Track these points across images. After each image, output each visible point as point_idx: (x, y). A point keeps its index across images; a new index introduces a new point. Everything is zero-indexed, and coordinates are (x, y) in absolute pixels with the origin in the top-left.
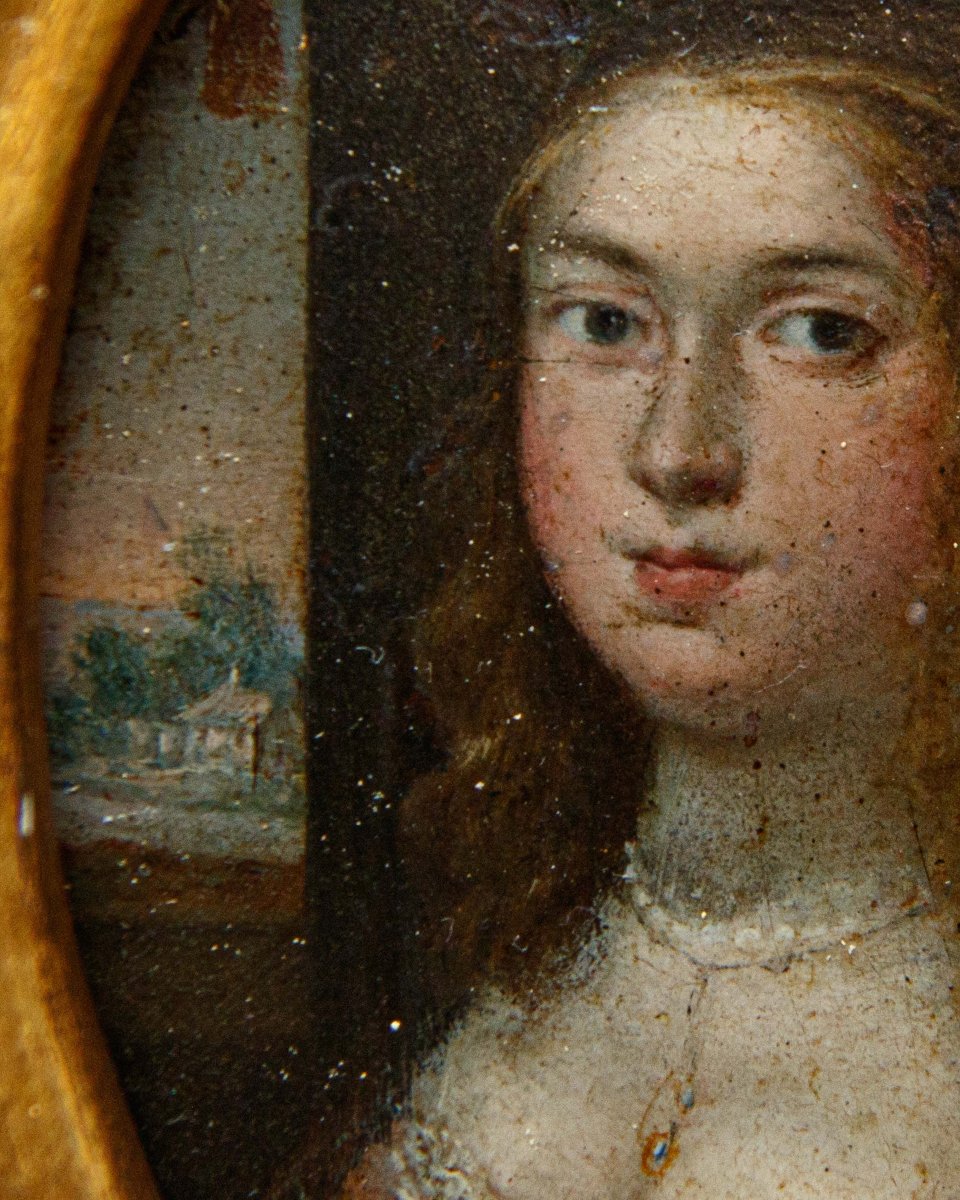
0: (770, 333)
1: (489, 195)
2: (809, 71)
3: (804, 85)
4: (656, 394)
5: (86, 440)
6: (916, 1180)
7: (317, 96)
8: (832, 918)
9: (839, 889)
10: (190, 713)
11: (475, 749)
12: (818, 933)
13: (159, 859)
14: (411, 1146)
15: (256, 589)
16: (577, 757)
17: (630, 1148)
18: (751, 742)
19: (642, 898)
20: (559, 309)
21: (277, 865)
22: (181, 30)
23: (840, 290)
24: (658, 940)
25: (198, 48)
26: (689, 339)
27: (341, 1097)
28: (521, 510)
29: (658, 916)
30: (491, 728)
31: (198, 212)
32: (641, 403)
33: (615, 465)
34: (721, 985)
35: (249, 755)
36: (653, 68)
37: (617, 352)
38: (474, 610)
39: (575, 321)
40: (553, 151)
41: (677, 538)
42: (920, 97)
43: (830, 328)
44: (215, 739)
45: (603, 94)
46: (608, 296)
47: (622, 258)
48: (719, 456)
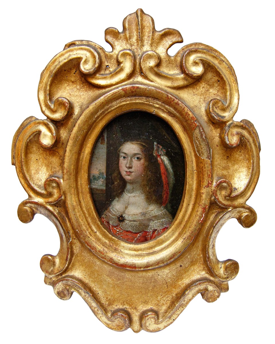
0: (134, 158)
1: (117, 149)
2: (137, 142)
3: (137, 143)
4: (127, 162)
5: (93, 164)
6: (142, 210)
7: (107, 143)
8: (137, 194)
9: (138, 192)
10: (99, 180)
11: (116, 183)
12: (136, 195)
13: (97, 189)
14: (111, 207)
15: (103, 173)
16: (122, 184)
17: (125, 207)
18: (132, 183)
19: (126, 192)
20: (121, 157)
21: (104, 190)
22: (99, 139)
23: (138, 156)
24: (127, 195)
25: (100, 140)
26: (129, 159)
27: (107, 204)
28: (119, 169)
29: (127, 193)
30: (117, 182)
31: (100, 150)
32: (126, 162)
33: (125, 166)
34: (130, 198)
35: (102, 183)
36: (128, 142)
37: (125, 159)
38: (116, 175)
39: (122, 157)
40: (121, 147)
41: (128, 171)
42: (144, 144)
43: (138, 158)
44: (100, 182)
45: (124, 144)
46: (125, 156)
47: (125, 154)
48: (131, 166)
